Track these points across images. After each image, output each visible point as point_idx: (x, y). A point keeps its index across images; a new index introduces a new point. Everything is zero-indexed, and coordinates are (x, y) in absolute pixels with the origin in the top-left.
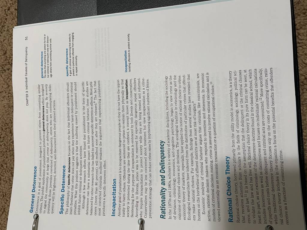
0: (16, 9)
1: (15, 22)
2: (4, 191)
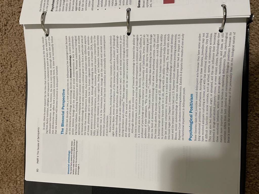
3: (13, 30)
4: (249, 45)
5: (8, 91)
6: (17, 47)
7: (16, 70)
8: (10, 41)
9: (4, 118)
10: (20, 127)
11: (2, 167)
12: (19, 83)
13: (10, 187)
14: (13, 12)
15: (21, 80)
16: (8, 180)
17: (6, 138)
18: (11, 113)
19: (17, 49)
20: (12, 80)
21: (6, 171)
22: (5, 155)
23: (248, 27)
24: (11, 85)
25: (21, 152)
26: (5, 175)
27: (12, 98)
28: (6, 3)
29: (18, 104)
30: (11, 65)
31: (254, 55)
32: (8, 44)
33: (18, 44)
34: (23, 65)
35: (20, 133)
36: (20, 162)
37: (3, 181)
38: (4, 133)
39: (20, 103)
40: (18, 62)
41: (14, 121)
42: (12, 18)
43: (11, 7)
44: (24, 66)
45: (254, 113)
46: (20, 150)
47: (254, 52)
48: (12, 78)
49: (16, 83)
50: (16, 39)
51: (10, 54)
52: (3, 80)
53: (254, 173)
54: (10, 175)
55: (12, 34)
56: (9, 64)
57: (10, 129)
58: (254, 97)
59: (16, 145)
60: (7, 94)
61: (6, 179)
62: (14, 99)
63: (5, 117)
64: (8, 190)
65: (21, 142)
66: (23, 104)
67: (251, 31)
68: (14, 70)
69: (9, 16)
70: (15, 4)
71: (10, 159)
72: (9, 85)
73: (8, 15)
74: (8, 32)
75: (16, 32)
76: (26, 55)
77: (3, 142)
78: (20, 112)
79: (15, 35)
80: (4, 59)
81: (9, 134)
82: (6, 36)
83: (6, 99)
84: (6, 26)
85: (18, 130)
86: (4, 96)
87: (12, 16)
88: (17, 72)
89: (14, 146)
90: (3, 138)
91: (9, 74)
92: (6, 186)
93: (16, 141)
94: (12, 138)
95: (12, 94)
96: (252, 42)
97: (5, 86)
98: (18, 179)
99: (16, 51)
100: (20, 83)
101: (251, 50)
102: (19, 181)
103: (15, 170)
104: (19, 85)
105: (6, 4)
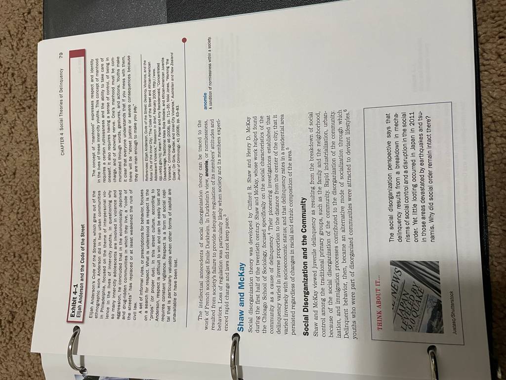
0: (40, 13)
1: (39, 33)
2: (24, 296)
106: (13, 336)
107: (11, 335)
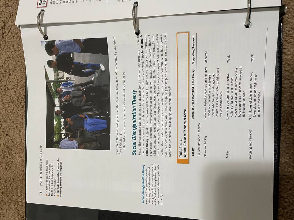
3: (11, 33)
4: (282, 42)
5: (7, 102)
6: (16, 53)
7: (14, 78)
8: (8, 46)
9: (3, 132)
10: (20, 142)
11: (2, 187)
12: (18, 93)
13: (11, 208)
14: (11, 13)
15: (21, 90)
16: (8, 201)
17: (6, 155)
18: (10, 127)
19: (16, 55)
20: (11, 90)
21: (6, 191)
22: (5, 173)
23: (281, 21)
24: (10, 96)
25: (21, 170)
26: (5, 195)
27: (11, 109)
28: (3, 3)
29: (18, 116)
30: (10, 73)
31: (290, 55)
32: (6, 50)
33: (17, 49)
34: (22, 72)
35: (20, 149)
36: (20, 181)
37: (3, 202)
38: (4, 148)
39: (19, 115)
40: (17, 70)
41: (14, 136)
42: (10, 20)
43: (9, 7)
44: (23, 74)
45: (289, 126)
46: (21, 168)
47: (289, 51)
48: (11, 87)
49: (16, 93)
50: (14, 44)
51: (9, 61)
52: (1, 89)
53: (289, 198)
54: (11, 195)
55: (10, 38)
56: (7, 72)
57: (10, 144)
58: (290, 107)
59: (17, 162)
60: (6, 105)
61: (6, 200)
62: (13, 111)
63: (5, 131)
64: (9, 212)
65: (22, 159)
66: (23, 116)
67: (286, 25)
68: (13, 79)
69: (7, 18)
70: (13, 4)
71: (10, 178)
72: (8, 95)
73: (5, 17)
74: (6, 36)
75: (15, 36)
76: (25, 62)
77: (3, 159)
78: (21, 126)
79: (14, 39)
80: (3, 66)
81: (9, 150)
82: (4, 40)
83: (5, 111)
84: (3, 29)
85: (18, 145)
86: (3, 107)
87: (10, 17)
88: (16, 81)
89: (14, 163)
90: (3, 154)
91: (7, 83)
92: (7, 207)
93: (16, 157)
94: (12, 155)
95: (11, 105)
96: (286, 39)
97: (4, 97)
98: (19, 200)
99: (15, 57)
100: (20, 93)
101: (286, 48)
102: (21, 202)
103: (16, 189)
104: (19, 94)
105: (3, 5)
106: (4, 36)
107: (3, 35)
